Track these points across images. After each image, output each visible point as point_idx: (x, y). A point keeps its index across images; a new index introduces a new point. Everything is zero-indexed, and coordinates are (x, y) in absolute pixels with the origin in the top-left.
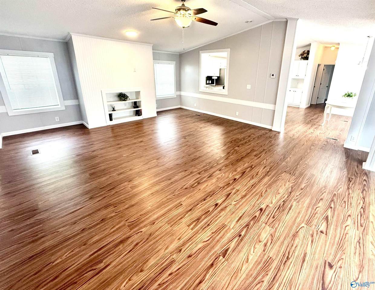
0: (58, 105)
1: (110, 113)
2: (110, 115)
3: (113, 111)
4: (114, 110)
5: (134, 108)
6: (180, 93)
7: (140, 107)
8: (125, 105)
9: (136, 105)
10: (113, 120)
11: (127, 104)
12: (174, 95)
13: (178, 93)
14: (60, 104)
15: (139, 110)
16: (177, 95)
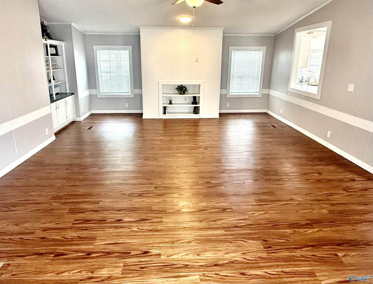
0: (129, 93)
1: (165, 105)
2: (165, 108)
3: (169, 104)
4: (171, 103)
5: (193, 103)
6: (269, 91)
7: (199, 104)
8: (185, 99)
9: (195, 101)
10: (166, 113)
11: (188, 98)
12: (258, 93)
13: (265, 91)
14: (130, 92)
15: (197, 106)
16: (262, 94)
